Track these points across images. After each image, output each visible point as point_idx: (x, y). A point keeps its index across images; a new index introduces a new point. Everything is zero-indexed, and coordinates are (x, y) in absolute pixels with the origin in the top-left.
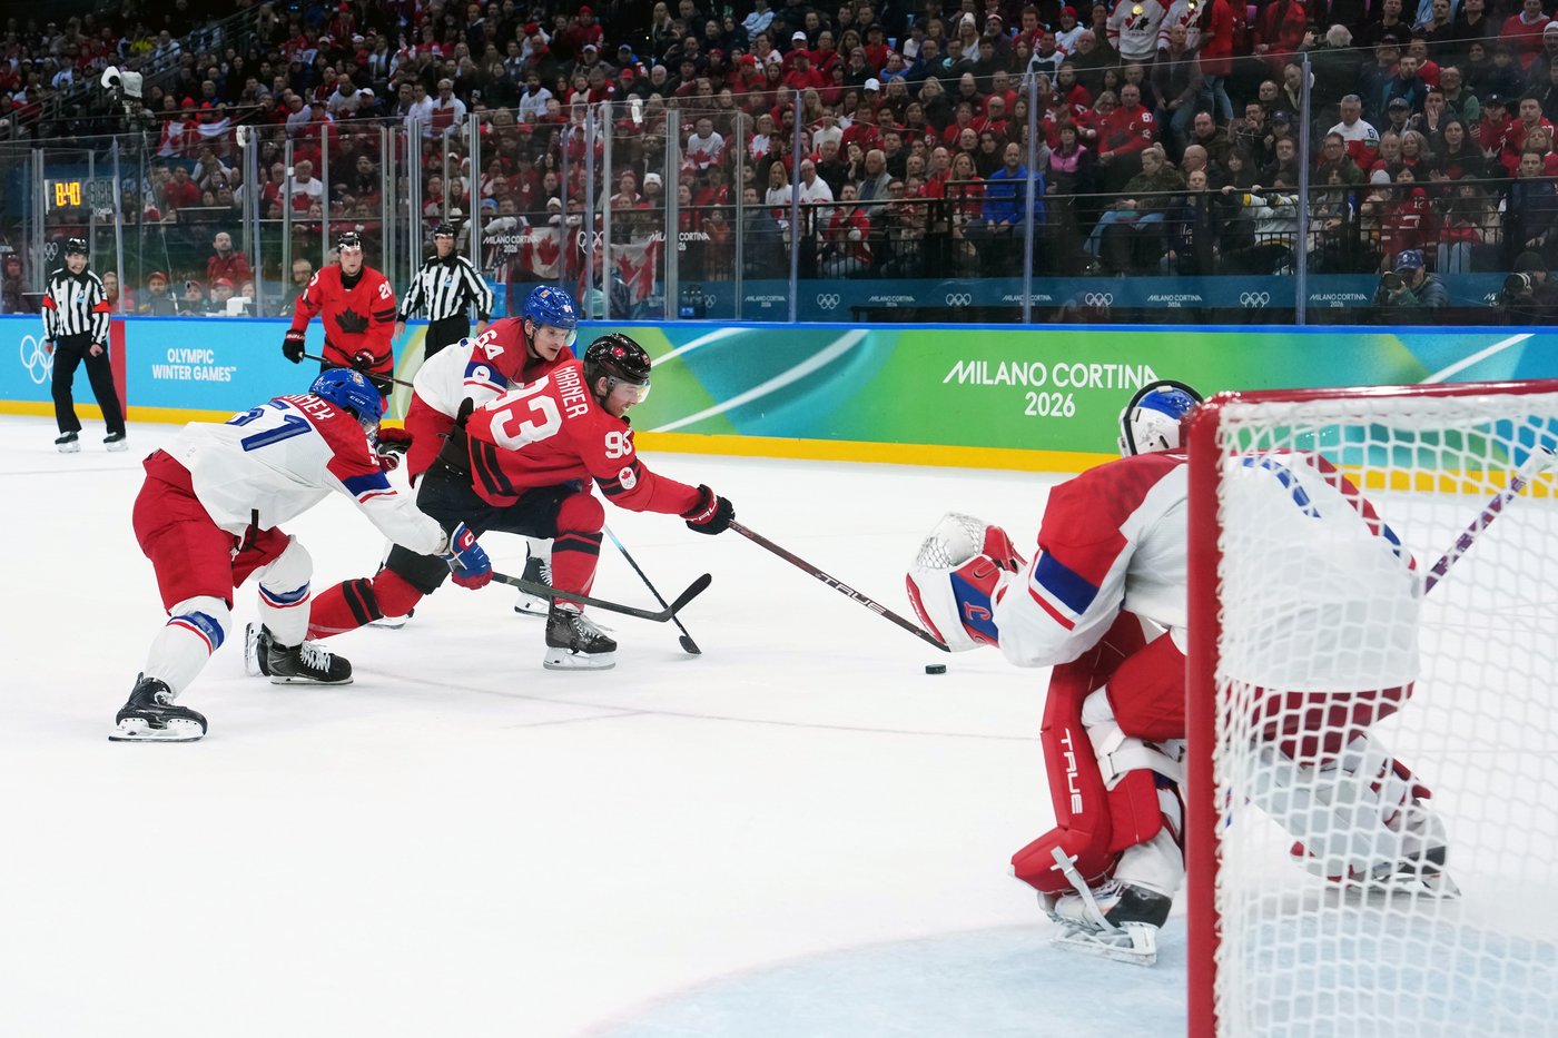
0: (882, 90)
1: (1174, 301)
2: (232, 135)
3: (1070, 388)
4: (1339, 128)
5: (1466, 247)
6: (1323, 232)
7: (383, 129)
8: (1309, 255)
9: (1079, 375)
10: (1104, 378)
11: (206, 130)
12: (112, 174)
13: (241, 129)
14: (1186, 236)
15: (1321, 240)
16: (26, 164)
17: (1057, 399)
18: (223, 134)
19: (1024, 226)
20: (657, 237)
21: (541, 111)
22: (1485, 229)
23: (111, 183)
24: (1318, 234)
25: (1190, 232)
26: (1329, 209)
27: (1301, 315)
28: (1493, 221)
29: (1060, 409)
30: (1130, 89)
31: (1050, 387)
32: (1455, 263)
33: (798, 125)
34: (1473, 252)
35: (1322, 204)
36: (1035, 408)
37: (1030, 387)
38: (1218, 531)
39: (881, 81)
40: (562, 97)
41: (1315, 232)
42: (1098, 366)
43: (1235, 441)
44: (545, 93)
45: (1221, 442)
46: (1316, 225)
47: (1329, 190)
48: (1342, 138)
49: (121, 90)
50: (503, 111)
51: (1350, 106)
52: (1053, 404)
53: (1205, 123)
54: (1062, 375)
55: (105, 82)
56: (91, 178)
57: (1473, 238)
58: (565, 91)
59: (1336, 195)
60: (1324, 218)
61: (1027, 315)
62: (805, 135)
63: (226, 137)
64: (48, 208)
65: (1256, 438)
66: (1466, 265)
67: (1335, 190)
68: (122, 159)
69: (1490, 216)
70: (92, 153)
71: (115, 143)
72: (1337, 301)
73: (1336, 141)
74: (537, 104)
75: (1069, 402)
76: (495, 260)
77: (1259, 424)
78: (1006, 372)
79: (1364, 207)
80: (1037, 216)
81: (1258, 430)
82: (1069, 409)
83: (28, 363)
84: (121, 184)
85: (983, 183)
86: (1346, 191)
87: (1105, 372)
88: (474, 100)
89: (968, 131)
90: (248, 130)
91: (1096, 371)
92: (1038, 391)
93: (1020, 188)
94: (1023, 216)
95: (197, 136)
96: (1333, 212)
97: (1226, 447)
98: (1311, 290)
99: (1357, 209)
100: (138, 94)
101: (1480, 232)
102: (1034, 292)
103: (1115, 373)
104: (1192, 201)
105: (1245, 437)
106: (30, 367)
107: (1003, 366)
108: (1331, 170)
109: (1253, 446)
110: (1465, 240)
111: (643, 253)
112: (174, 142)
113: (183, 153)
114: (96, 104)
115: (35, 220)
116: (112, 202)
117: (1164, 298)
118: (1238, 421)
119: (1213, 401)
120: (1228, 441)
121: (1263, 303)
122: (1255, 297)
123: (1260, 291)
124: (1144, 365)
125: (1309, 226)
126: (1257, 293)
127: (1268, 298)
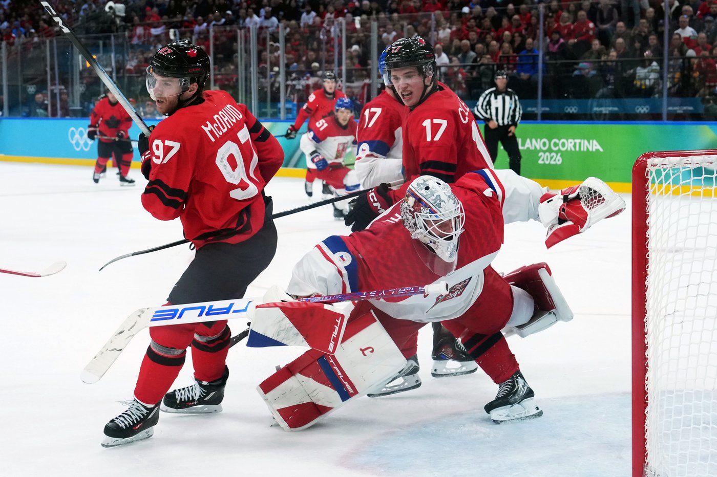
0: (471, 13)
1: (605, 110)
2: (167, 34)
3: (559, 151)
4: (679, 31)
6: (674, 80)
7: (239, 31)
8: (668, 90)
9: (563, 145)
10: (575, 146)
11: (154, 31)
12: (111, 51)
13: (172, 31)
14: (609, 80)
15: (673, 83)
16: (70, 48)
17: (553, 156)
18: (162, 33)
19: (538, 76)
20: (367, 81)
21: (311, 22)
23: (110, 57)
27: (665, 116)
29: (555, 160)
30: (582, 13)
31: (550, 150)
33: (433, 29)
36: (543, 160)
37: (541, 150)
38: (646, 216)
39: (471, 8)
40: (321, 15)
42: (572, 140)
43: (654, 174)
44: (313, 14)
45: (647, 175)
48: (680, 35)
49: (114, 13)
50: (293, 22)
51: (684, 20)
52: (551, 158)
53: (621, 27)
54: (556, 145)
55: (107, 9)
56: (101, 54)
58: (323, 13)
61: (539, 117)
62: (435, 33)
63: (163, 35)
64: (81, 68)
65: (664, 173)
68: (116, 45)
70: (101, 43)
71: (113, 38)
72: (679, 110)
73: (677, 37)
74: (309, 18)
75: (559, 157)
76: (291, 91)
77: (665, 167)
78: (530, 144)
80: (543, 72)
81: (665, 170)
82: (558, 160)
83: (72, 140)
84: (115, 57)
85: (516, 56)
87: (575, 143)
88: (280, 17)
89: (507, 33)
90: (175, 32)
91: (571, 143)
92: (544, 152)
93: (535, 58)
94: (537, 71)
95: (150, 34)
97: (650, 178)
98: (669, 105)
100: (123, 14)
102: (543, 106)
103: (580, 143)
105: (658, 173)
106: (74, 142)
107: (528, 141)
109: (663, 177)
111: (360, 88)
112: (139, 37)
113: (143, 43)
114: (101, 19)
115: (75, 73)
116: (111, 65)
117: (601, 109)
118: (655, 165)
119: (643, 156)
120: (651, 175)
121: (647, 111)
122: (642, 108)
123: (645, 106)
124: (593, 140)
125: (667, 76)
126: (643, 106)
127: (649, 109)
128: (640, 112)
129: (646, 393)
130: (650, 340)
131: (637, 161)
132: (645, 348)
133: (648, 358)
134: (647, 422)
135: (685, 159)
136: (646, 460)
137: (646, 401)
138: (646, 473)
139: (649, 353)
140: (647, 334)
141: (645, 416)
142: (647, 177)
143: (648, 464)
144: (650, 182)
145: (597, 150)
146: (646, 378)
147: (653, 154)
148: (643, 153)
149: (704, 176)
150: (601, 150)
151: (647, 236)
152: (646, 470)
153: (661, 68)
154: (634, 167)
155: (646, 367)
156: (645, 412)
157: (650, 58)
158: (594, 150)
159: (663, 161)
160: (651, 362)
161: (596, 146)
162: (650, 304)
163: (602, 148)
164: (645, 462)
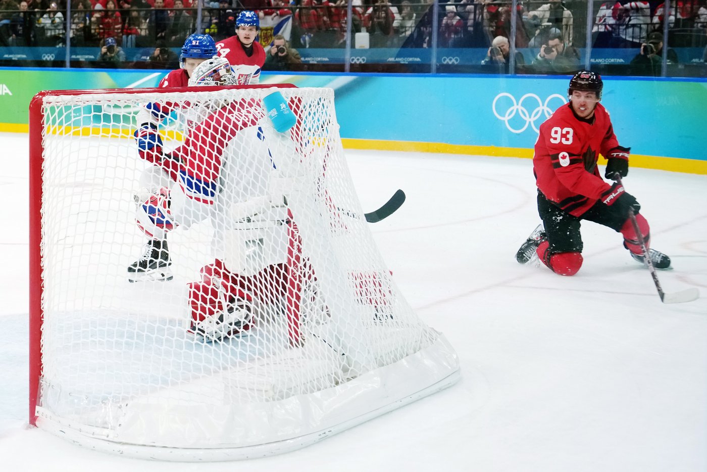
1: (14, 57)
5: (134, 36)
6: (77, 30)
8: (72, 39)
14: (19, 30)
15: (75, 33)
22: (141, 29)
24: (74, 30)
25: (21, 28)
26: (79, 19)
27: (68, 64)
28: (144, 26)
32: (129, 43)
34: (136, 38)
35: (76, 17)
38: (42, 150)
41: (73, 29)
43: (49, 111)
45: (43, 112)
46: (74, 26)
47: (78, 12)
57: (136, 33)
59: (81, 13)
60: (77, 24)
65: (57, 111)
66: (134, 45)
67: (81, 12)
69: (143, 24)
72: (82, 58)
77: (58, 104)
79: (93, 19)
86: (85, 12)
96: (80, 21)
97: (45, 114)
98: (72, 54)
99: (90, 20)
101: (139, 30)
104: (22, 14)
105: (53, 110)
108: (79, 3)
109: (56, 114)
110: (134, 34)
117: (11, 56)
118: (50, 103)
119: (40, 94)
120: (46, 112)
121: (52, 59)
122: (48, 56)
123: (51, 54)
124: (2, 84)
125: (71, 26)
126: (49, 55)
127: (54, 57)
128: (46, 59)
129: (41, 311)
130: (45, 263)
131: (34, 99)
132: (41, 270)
133: (43, 280)
134: (43, 337)
135: (76, 98)
136: (42, 373)
137: (42, 319)
138: (42, 385)
139: (44, 275)
140: (42, 257)
141: (41, 333)
142: (42, 114)
143: (43, 376)
144: (45, 118)
145: (7, 94)
146: (42, 298)
147: (48, 93)
148: (39, 92)
149: (93, 113)
150: (10, 94)
151: (42, 168)
152: (41, 382)
153: (65, 19)
154: (31, 104)
155: (41, 287)
156: (41, 329)
157: (56, 10)
158: (4, 94)
159: (57, 99)
160: (46, 283)
161: (5, 90)
162: (45, 230)
163: (12, 93)
164: (41, 375)
